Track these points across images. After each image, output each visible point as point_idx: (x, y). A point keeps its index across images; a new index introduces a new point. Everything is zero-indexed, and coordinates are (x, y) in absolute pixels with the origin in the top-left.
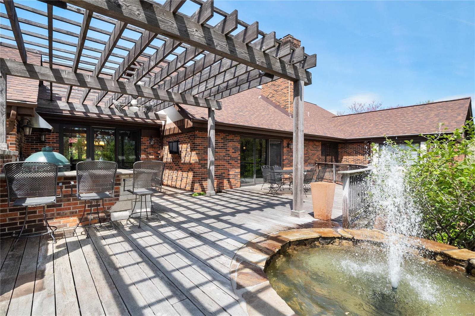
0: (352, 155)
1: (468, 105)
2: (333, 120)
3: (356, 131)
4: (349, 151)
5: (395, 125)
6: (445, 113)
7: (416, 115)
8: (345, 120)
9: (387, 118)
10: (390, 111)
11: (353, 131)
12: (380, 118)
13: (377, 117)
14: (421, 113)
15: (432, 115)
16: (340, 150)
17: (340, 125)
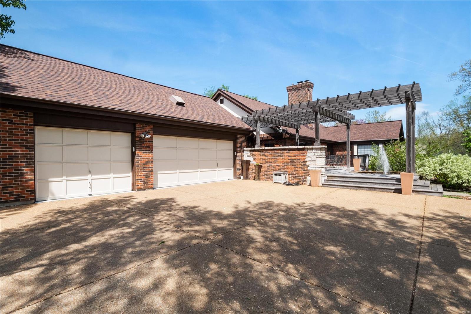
0: (342, 151)
1: (401, 124)
2: (326, 129)
3: (343, 137)
4: (340, 148)
5: (365, 134)
6: (390, 128)
7: (375, 129)
8: (334, 130)
9: (360, 129)
10: (361, 125)
11: (341, 137)
12: (356, 130)
13: (354, 129)
14: (378, 128)
15: (384, 129)
16: (334, 148)
17: (332, 133)
